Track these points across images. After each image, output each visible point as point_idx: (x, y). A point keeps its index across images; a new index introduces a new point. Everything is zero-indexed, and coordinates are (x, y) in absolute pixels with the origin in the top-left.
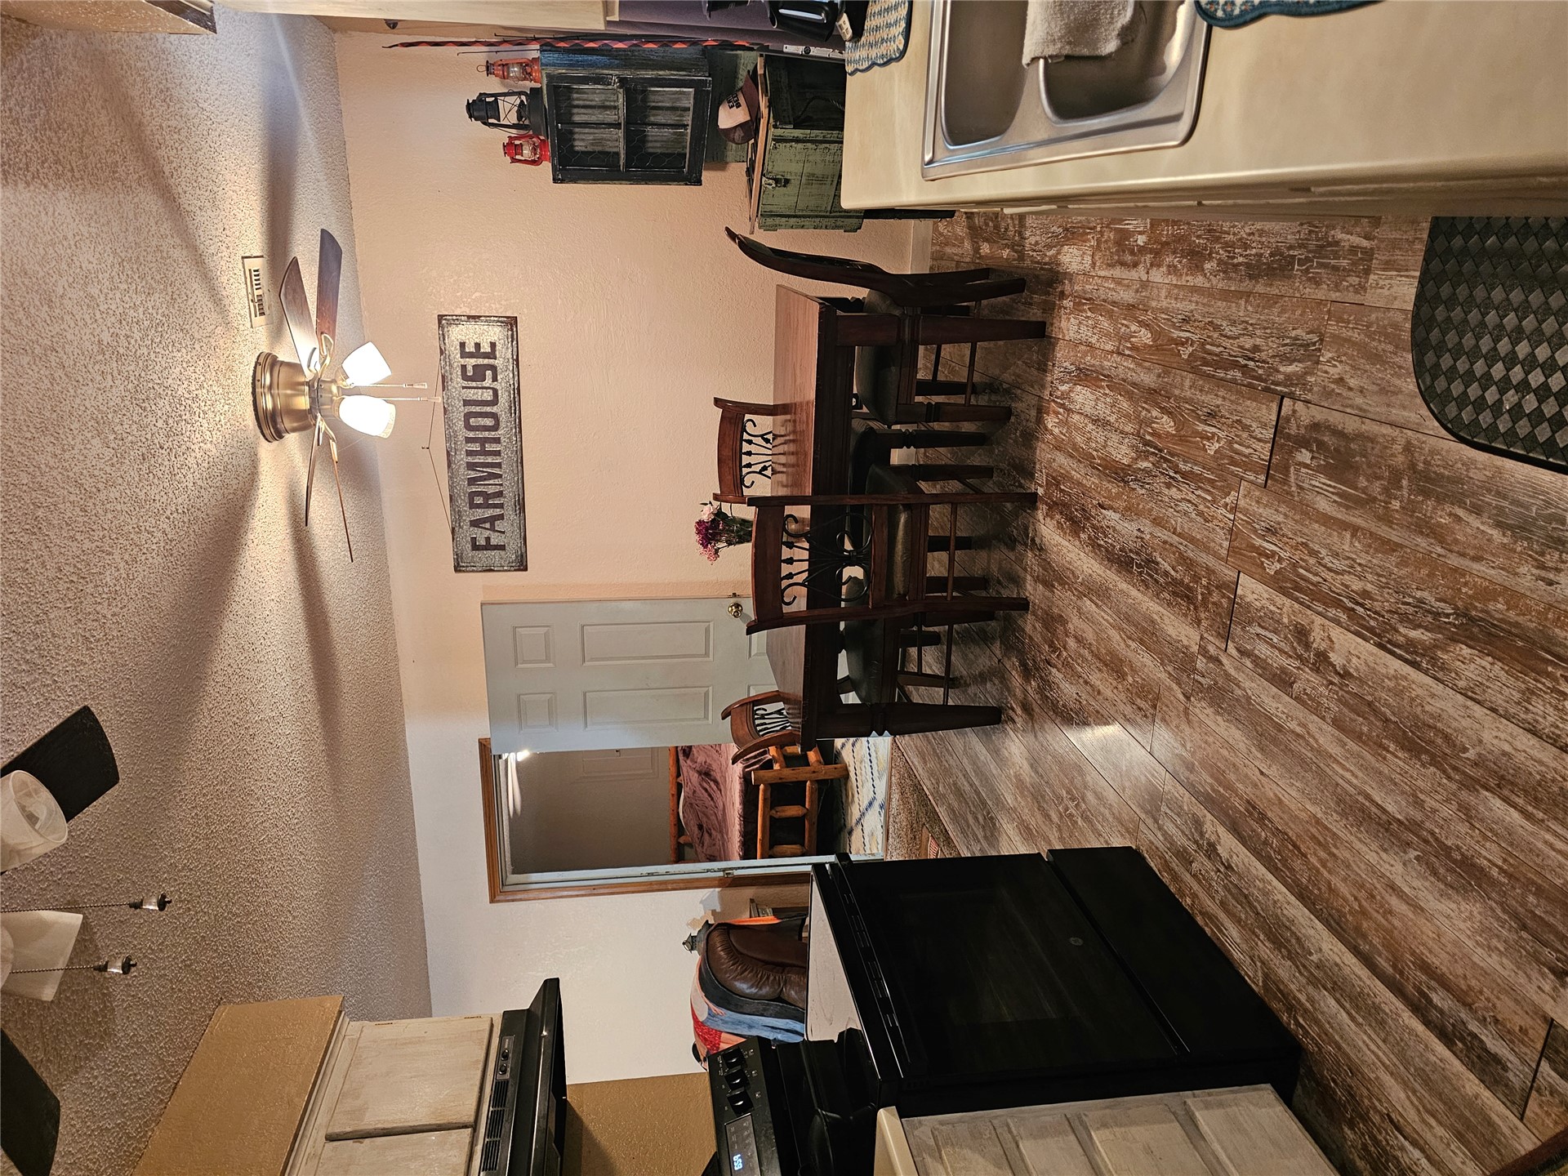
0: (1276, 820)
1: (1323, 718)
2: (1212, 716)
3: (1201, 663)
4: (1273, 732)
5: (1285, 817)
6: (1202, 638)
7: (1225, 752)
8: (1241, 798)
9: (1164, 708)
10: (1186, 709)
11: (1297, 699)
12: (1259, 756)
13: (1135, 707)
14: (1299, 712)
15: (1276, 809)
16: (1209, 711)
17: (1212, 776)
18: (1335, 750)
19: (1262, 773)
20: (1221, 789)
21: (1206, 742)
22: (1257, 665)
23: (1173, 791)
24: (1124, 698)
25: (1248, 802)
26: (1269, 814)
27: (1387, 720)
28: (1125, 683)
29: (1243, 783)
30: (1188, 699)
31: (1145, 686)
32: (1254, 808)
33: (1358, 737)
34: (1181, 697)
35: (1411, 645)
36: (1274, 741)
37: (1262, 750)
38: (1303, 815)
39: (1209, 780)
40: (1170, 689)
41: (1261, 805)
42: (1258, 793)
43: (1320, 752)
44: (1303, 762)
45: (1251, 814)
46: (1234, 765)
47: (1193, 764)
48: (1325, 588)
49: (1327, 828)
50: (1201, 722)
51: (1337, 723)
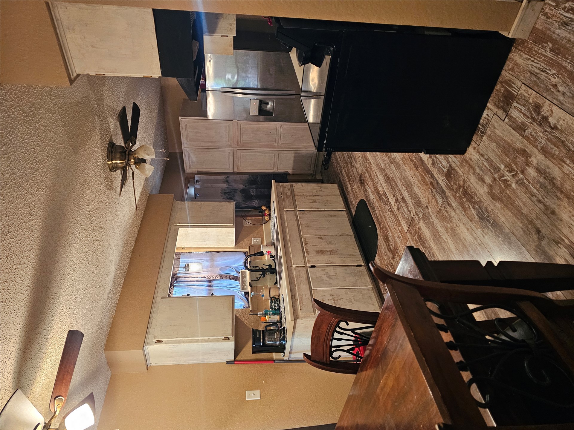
0: (412, 165)
1: (399, 188)
2: (421, 198)
3: (421, 216)
4: (408, 188)
5: (410, 165)
6: (419, 223)
7: (420, 186)
8: (419, 171)
9: (436, 207)
10: (429, 203)
11: (402, 194)
12: (412, 183)
13: (449, 214)
14: (402, 191)
15: (412, 168)
16: (421, 200)
17: (425, 179)
18: (398, 180)
19: (413, 178)
20: (424, 175)
21: (425, 190)
22: (408, 207)
23: (440, 177)
24: (454, 220)
25: (417, 170)
26: (413, 166)
27: (390, 184)
28: (452, 225)
29: (417, 175)
30: (427, 207)
31: (443, 219)
32: (416, 168)
33: (395, 182)
34: (429, 208)
35: (386, 197)
36: (408, 185)
37: (411, 184)
38: (407, 165)
39: (426, 178)
40: (433, 213)
41: (415, 169)
42: (415, 173)
43: (401, 181)
44: (404, 179)
45: (417, 166)
46: (418, 181)
47: (430, 184)
48: (393, 216)
49: (403, 162)
50: (425, 197)
51: (397, 186)
